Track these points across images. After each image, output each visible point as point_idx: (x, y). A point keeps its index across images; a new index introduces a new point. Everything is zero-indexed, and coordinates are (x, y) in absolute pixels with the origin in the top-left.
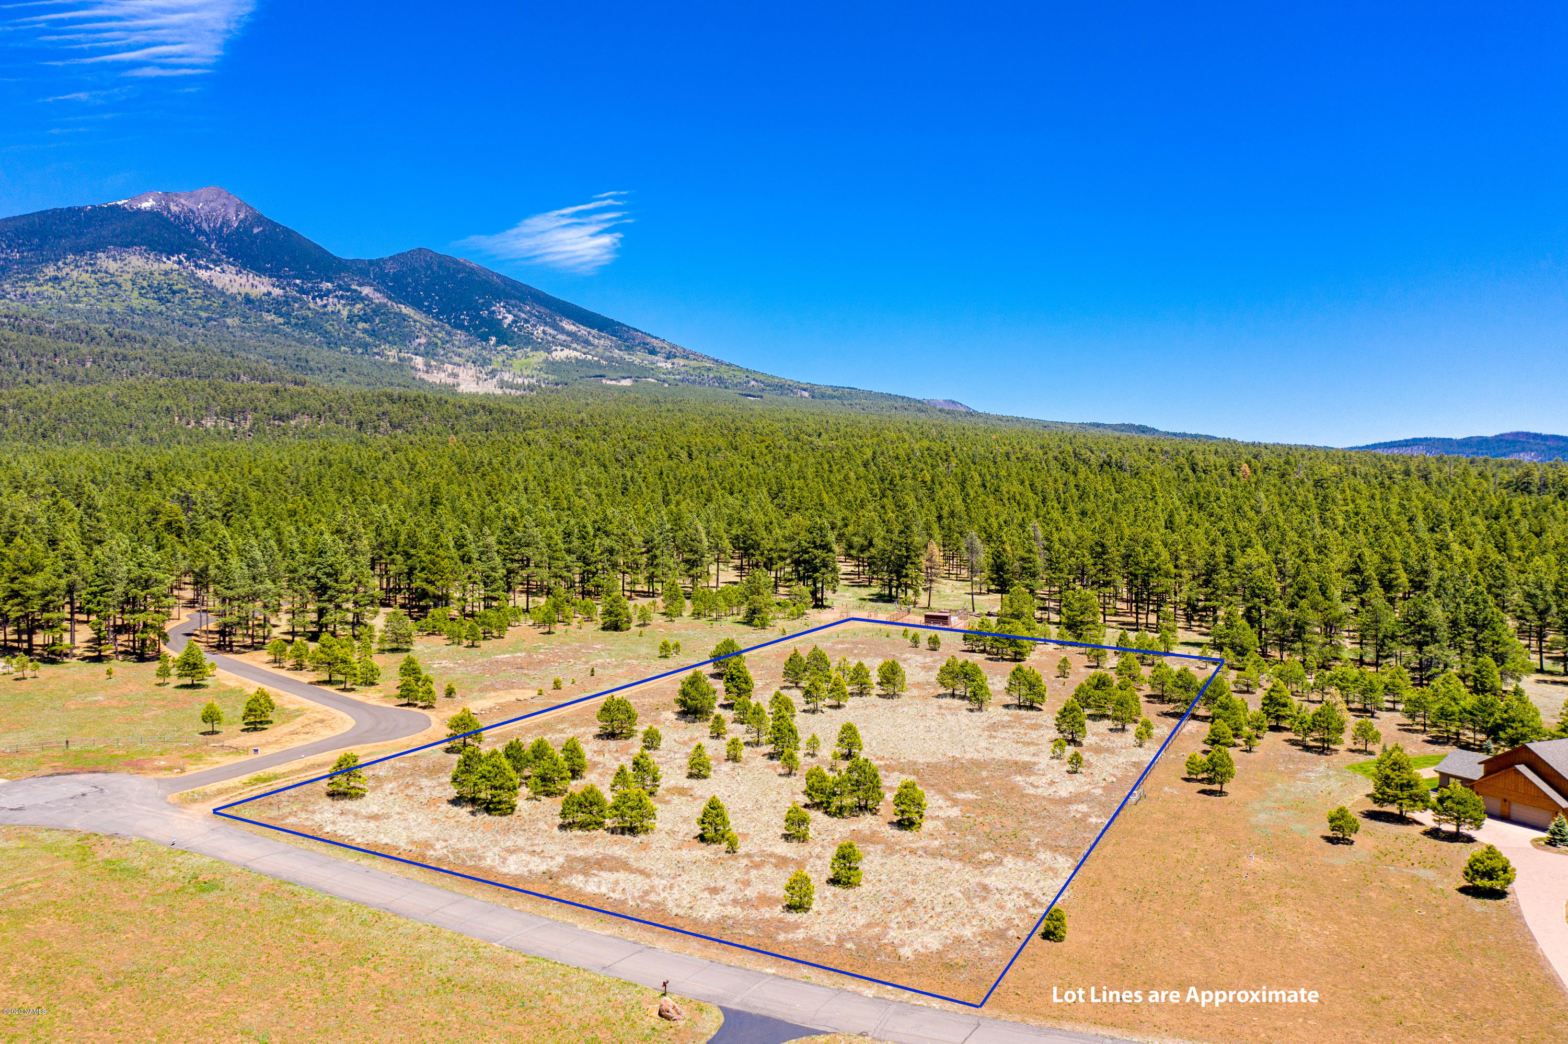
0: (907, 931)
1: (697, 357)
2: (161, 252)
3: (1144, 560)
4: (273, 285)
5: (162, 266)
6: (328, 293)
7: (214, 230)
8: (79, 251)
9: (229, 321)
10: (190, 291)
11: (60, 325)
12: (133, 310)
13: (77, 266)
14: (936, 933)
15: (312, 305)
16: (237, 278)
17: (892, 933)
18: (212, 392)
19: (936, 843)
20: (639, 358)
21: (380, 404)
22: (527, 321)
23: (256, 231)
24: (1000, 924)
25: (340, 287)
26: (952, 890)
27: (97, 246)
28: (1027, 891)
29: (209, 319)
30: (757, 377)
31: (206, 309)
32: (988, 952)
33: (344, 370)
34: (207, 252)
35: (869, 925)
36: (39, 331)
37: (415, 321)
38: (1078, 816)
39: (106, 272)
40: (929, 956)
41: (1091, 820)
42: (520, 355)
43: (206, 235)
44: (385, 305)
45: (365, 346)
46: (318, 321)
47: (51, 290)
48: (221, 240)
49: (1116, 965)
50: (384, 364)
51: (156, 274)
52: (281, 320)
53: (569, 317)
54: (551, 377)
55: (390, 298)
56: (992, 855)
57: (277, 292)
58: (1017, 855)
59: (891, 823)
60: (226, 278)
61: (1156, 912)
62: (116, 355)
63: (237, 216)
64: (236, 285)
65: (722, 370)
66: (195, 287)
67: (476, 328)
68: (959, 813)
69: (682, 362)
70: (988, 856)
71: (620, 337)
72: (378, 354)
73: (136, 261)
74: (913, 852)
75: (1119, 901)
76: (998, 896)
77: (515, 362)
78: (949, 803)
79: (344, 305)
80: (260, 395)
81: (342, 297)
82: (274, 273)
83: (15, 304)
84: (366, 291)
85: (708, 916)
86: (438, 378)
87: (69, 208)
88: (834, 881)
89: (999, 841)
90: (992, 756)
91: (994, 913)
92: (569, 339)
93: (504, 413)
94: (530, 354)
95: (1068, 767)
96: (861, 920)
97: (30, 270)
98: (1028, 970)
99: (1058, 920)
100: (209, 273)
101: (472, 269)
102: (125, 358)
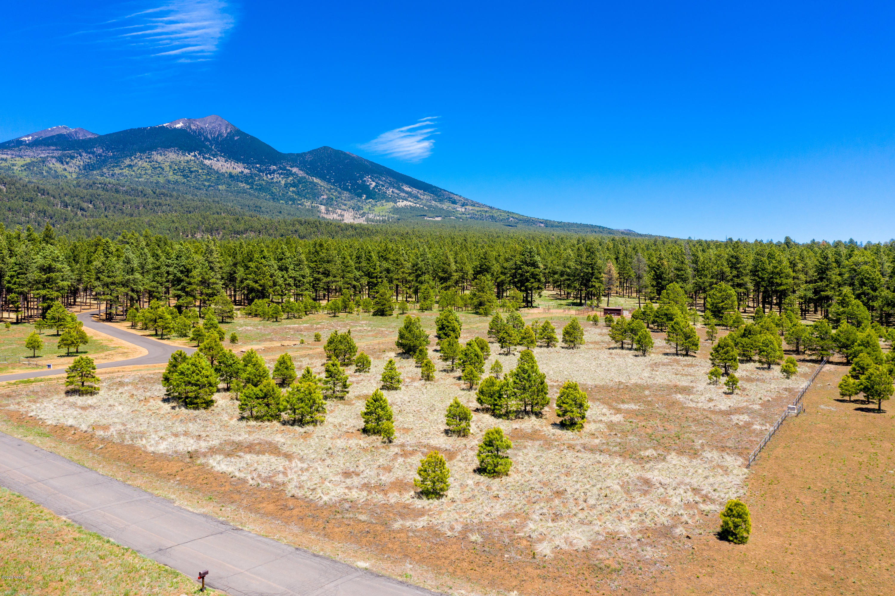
0: (550, 524)
1: (479, 205)
2: (185, 151)
3: (770, 268)
4: (245, 168)
5: (186, 158)
6: (274, 172)
7: (214, 139)
8: (143, 151)
9: (220, 187)
10: (200, 171)
11: (128, 188)
12: (169, 181)
13: (141, 159)
14: (585, 528)
15: (265, 178)
16: (225, 164)
17: (531, 525)
18: (202, 220)
19: (597, 441)
20: (446, 206)
21: (294, 225)
22: (383, 186)
23: (236, 138)
24: (663, 520)
25: (280, 168)
26: (609, 483)
27: (152, 148)
28: (695, 486)
29: (209, 186)
30: (514, 216)
31: (208, 180)
32: (649, 553)
33: (280, 212)
34: (209, 150)
35: (507, 516)
36: (117, 191)
37: (321, 186)
38: (741, 423)
39: (156, 162)
40: (573, 555)
41: (755, 427)
42: (379, 205)
43: (210, 141)
44: (305, 178)
45: (293, 200)
46: (268, 186)
47: (128, 172)
48: (217, 144)
49: (825, 578)
50: (303, 209)
51: (182, 162)
52: (248, 187)
53: (407, 184)
54: (396, 216)
55: (308, 174)
56: (654, 452)
57: (246, 171)
58: (681, 452)
59: (554, 424)
60: (219, 164)
61: (855, 513)
62: (156, 203)
63: (226, 130)
64: (225, 168)
65: (494, 212)
66: (202, 169)
67: (355, 190)
68: (622, 419)
69: (471, 208)
70: (649, 452)
71: (436, 195)
72: (300, 204)
73: (172, 156)
74: (571, 447)
75: (807, 502)
76: (662, 490)
77: (376, 208)
78: (612, 411)
79: (283, 178)
80: (228, 221)
81: (282, 174)
82: (245, 161)
83: (108, 179)
84: (295, 170)
85: (325, 498)
86: (331, 217)
87: (139, 128)
88: (480, 470)
89: (662, 441)
90: (654, 382)
91: (657, 509)
92: (407, 195)
93: (363, 230)
94: (385, 204)
95: (725, 389)
96: (499, 509)
97: (117, 161)
98: (705, 580)
99: (739, 516)
100: (210, 161)
101: (354, 157)
102: (160, 204)
